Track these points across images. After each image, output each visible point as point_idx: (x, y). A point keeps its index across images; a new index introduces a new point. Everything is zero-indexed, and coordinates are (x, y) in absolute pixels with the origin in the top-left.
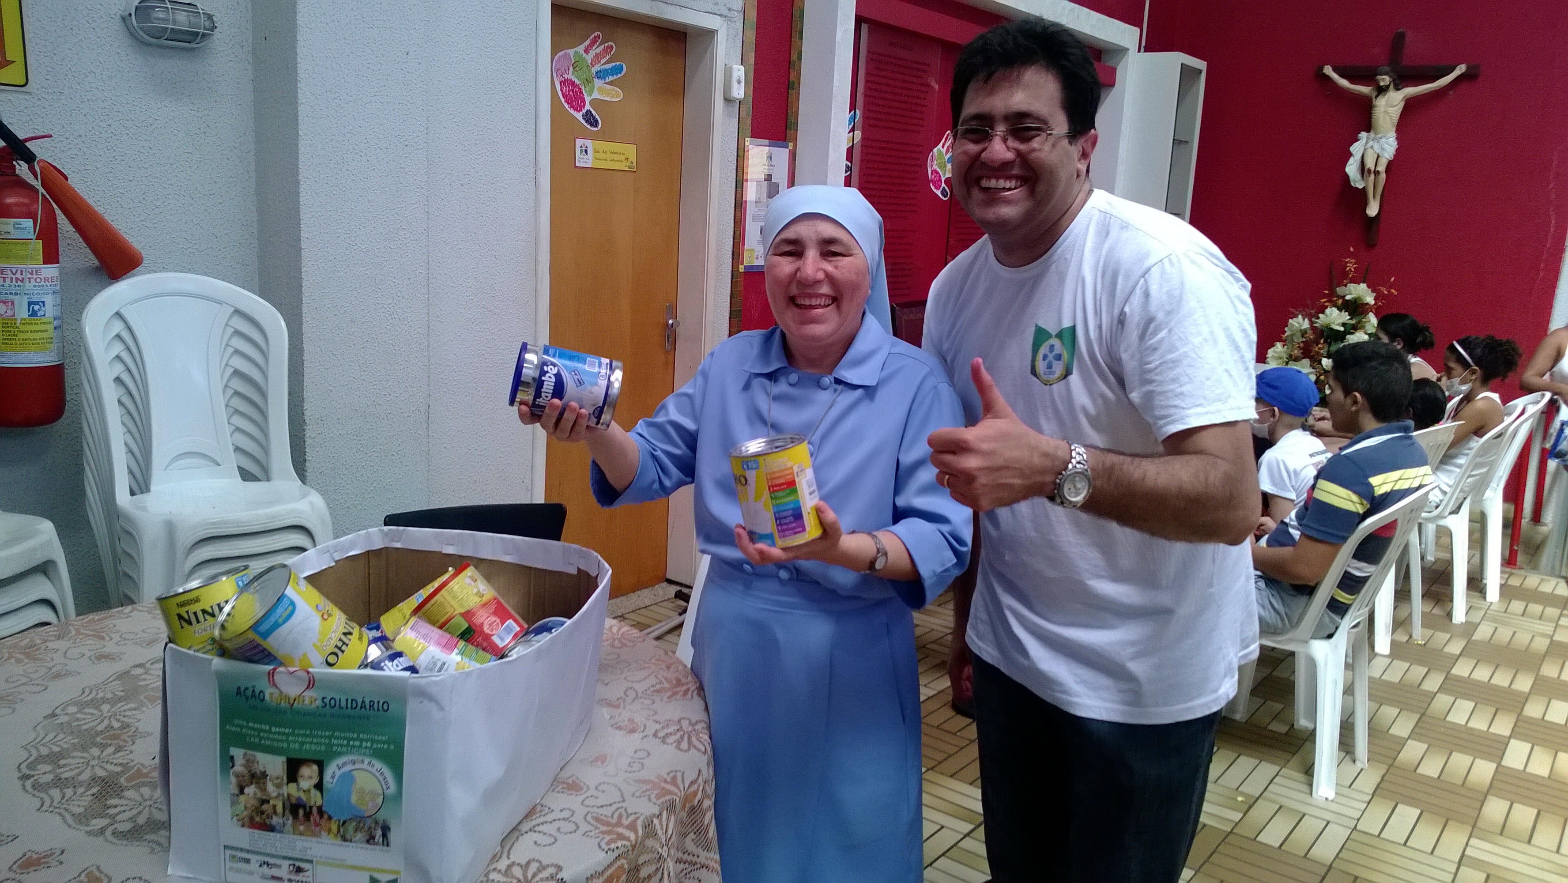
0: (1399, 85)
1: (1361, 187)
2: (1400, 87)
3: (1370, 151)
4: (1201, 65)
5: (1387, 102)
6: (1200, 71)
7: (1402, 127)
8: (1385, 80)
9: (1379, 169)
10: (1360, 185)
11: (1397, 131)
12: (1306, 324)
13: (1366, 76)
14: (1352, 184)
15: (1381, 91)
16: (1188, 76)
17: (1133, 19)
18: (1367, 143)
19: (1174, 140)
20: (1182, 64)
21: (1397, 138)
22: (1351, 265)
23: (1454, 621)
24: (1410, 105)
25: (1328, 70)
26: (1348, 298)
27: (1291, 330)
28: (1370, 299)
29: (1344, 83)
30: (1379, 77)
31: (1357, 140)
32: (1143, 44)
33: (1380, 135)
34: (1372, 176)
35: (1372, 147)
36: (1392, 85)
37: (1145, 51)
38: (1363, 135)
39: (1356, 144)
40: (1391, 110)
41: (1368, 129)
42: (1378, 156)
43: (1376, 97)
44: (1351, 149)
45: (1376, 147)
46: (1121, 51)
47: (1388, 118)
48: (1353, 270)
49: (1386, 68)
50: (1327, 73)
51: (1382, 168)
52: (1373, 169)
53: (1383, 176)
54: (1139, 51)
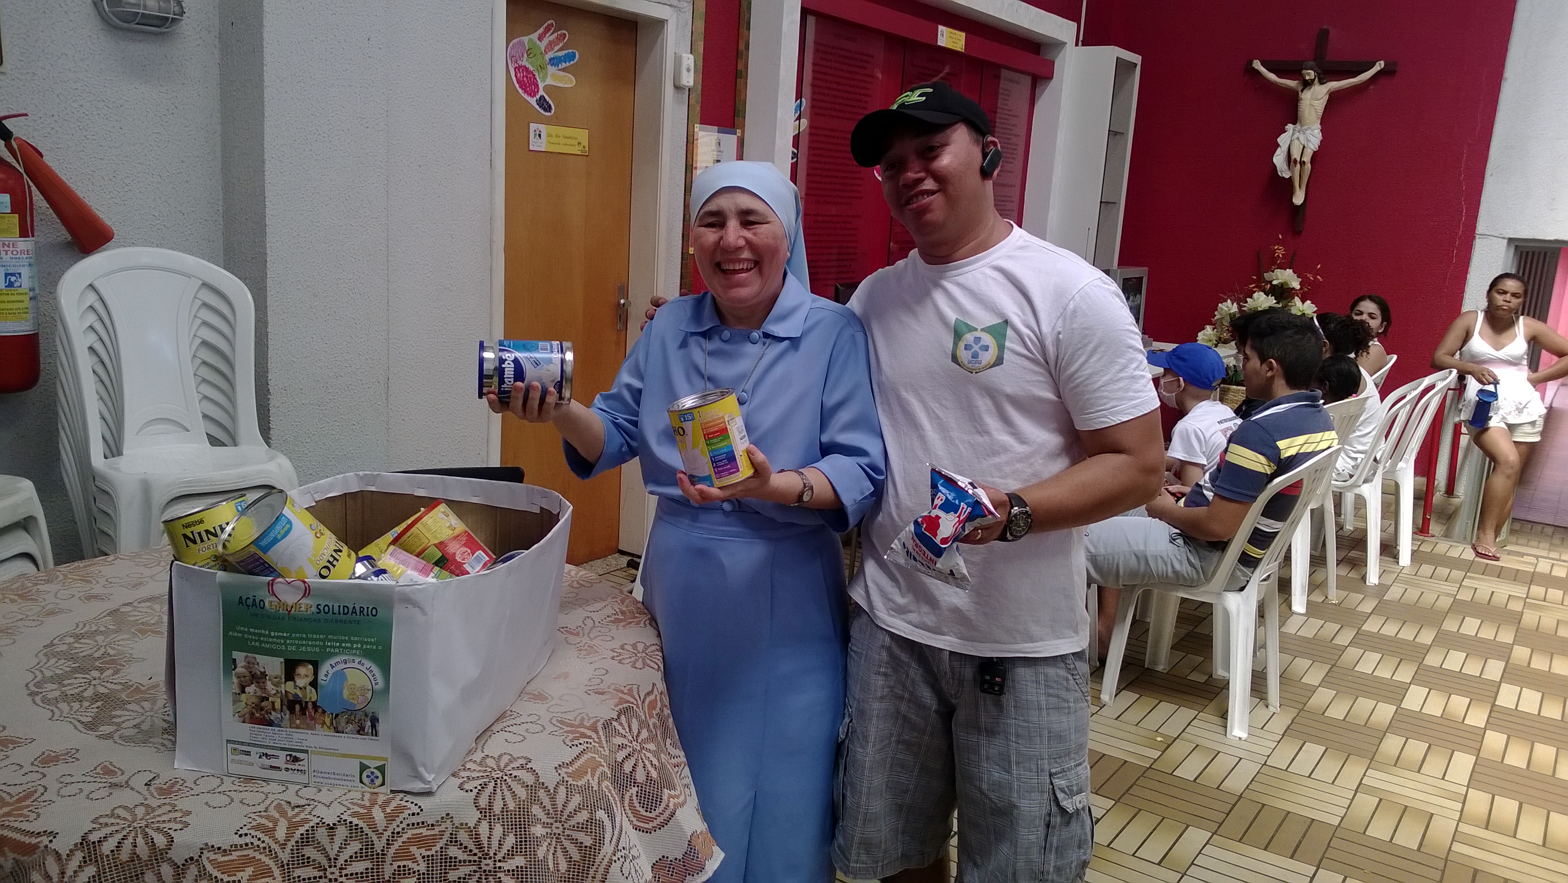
0: (1323, 79)
1: (1287, 177)
2: (1325, 81)
3: (1296, 142)
4: (1136, 59)
5: (1312, 95)
6: (1135, 65)
7: (1326, 120)
8: (1310, 74)
9: (1305, 159)
10: (1287, 175)
11: (1321, 124)
12: (1234, 308)
13: (1294, 72)
14: (1280, 174)
15: (1307, 84)
16: (1123, 68)
17: (1071, 14)
18: (1293, 135)
19: (1109, 131)
20: (1117, 58)
21: (1321, 130)
22: (1280, 251)
23: (1367, 583)
24: (1334, 98)
25: (1257, 65)
26: (1275, 282)
27: (1220, 314)
28: (1296, 284)
29: (1272, 77)
30: (1304, 72)
31: (1285, 132)
32: (1081, 38)
33: (1306, 127)
34: (1298, 166)
35: (1298, 138)
36: (1317, 79)
37: (1083, 45)
38: (1290, 127)
39: (1283, 136)
40: (1316, 103)
41: (1294, 123)
42: (1304, 147)
43: (1302, 91)
44: (1279, 140)
45: (1302, 138)
46: (1059, 45)
47: (1313, 111)
48: (1281, 256)
49: (1311, 63)
50: (1256, 67)
51: (1307, 158)
52: (1298, 160)
53: (1308, 166)
54: (1077, 45)
